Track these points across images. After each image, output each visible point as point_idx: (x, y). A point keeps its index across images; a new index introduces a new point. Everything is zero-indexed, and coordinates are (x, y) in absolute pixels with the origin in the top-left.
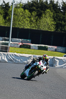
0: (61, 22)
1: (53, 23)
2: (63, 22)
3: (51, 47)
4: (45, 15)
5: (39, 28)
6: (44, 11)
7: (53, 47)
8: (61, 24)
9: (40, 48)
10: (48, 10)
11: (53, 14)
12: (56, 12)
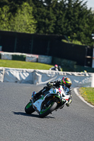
0: (43, 20)
1: (33, 21)
2: (47, 21)
3: (30, 55)
4: (22, 10)
5: (13, 29)
6: (20, 4)
7: (33, 56)
8: (44, 23)
9: (15, 58)
10: (25, 4)
11: (33, 8)
12: (37, 7)
